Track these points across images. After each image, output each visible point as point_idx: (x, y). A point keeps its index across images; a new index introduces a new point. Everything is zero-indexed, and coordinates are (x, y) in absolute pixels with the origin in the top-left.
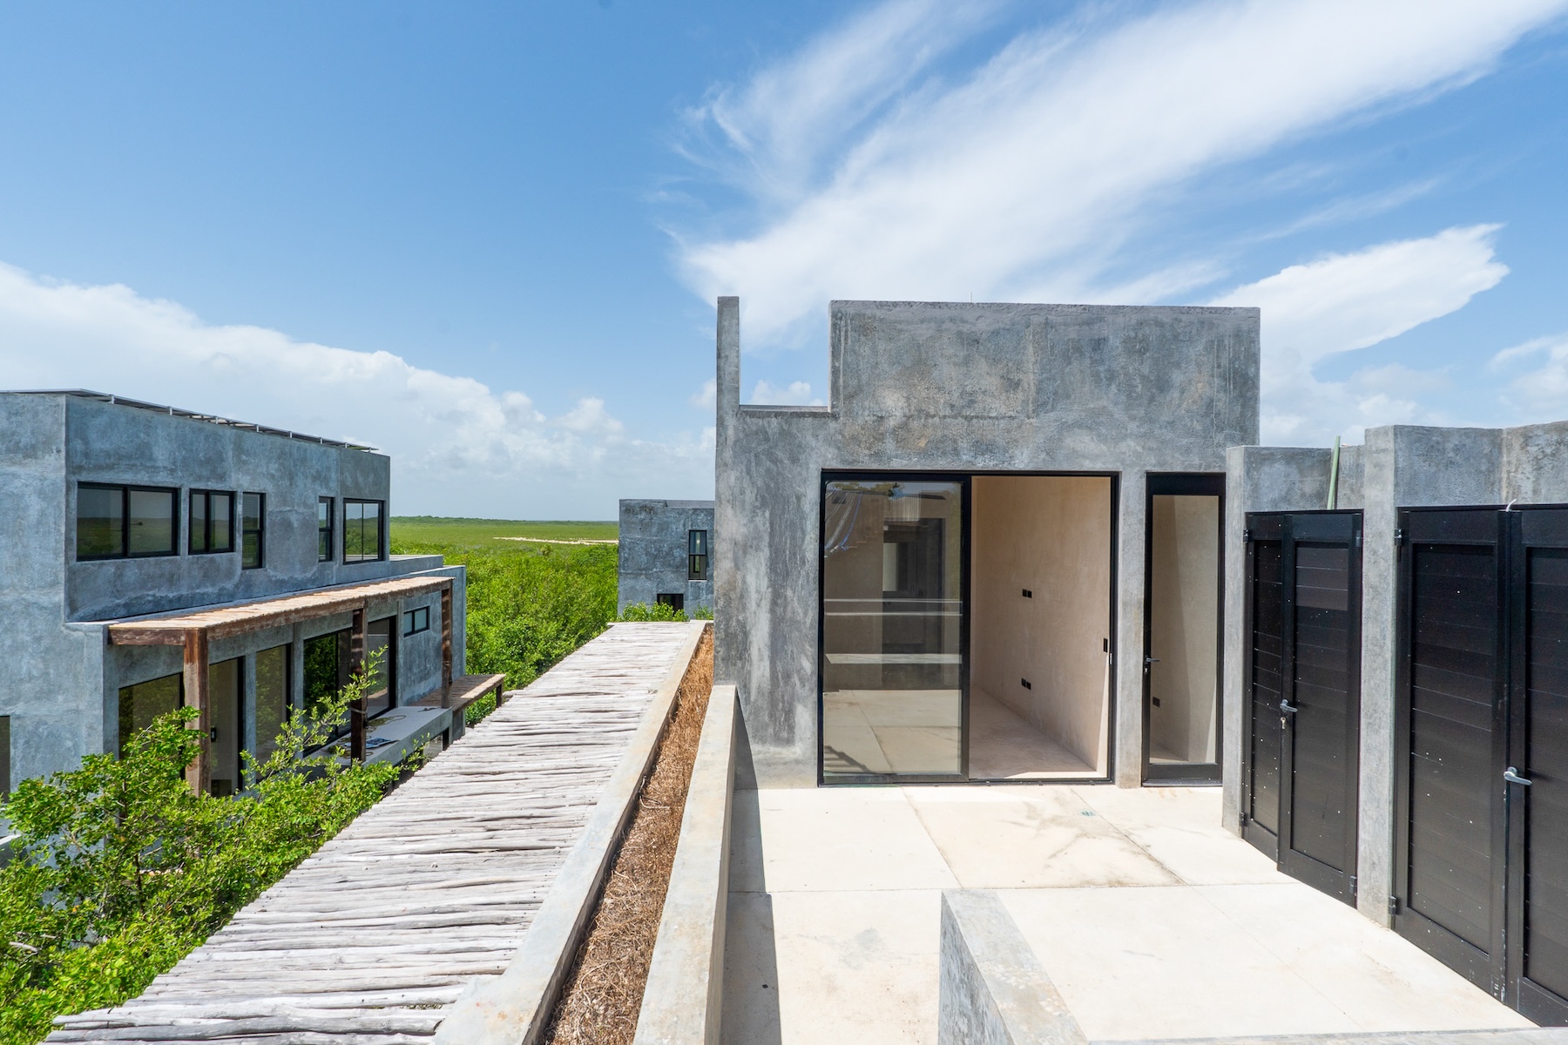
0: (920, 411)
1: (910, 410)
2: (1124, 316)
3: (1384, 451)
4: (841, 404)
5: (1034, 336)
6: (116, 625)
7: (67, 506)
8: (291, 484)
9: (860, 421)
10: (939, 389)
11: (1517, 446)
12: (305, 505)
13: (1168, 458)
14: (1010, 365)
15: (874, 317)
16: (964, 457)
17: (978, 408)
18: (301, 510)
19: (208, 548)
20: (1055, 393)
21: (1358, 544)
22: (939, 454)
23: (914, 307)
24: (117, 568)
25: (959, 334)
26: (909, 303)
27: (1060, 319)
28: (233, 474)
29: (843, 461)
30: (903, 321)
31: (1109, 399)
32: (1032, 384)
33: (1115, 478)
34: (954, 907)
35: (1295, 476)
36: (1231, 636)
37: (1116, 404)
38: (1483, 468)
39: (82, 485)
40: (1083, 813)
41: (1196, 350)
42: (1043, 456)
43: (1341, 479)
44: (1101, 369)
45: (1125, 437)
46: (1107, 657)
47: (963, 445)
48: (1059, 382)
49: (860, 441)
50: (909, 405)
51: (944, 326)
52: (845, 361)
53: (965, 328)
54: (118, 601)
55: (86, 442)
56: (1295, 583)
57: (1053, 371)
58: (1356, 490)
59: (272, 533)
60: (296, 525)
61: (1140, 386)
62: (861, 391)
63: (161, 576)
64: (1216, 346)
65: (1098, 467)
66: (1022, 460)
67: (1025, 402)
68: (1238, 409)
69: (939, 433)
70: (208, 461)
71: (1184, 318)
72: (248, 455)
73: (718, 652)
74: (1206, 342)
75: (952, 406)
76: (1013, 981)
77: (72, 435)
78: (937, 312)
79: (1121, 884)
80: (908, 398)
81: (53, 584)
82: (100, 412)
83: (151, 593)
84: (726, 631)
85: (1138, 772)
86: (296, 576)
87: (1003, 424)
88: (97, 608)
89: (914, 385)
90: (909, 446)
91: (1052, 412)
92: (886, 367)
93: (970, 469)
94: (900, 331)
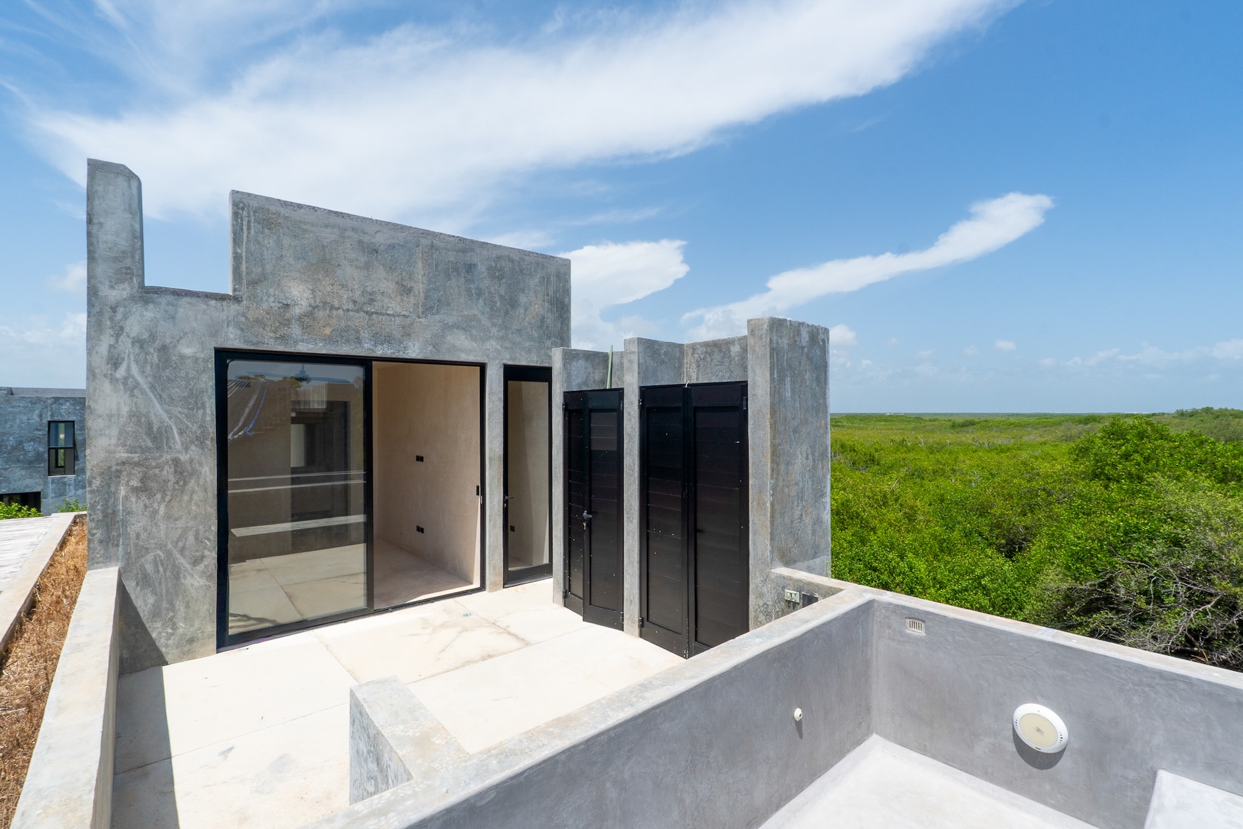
0: (325, 303)
1: (315, 301)
2: (488, 250)
3: (633, 352)
4: (244, 288)
5: (422, 254)
9: (265, 306)
10: (342, 286)
11: (690, 354)
13: (518, 355)
14: (404, 274)
15: (278, 214)
16: (366, 345)
17: (377, 306)
20: (439, 301)
21: (621, 409)
22: (343, 341)
23: (318, 212)
25: (360, 242)
26: (314, 208)
27: (442, 245)
29: (246, 342)
30: (308, 223)
31: (477, 309)
32: (421, 292)
33: (482, 367)
34: (359, 696)
35: (590, 369)
36: (556, 474)
37: (483, 313)
38: (677, 366)
40: (464, 615)
41: (534, 282)
42: (430, 348)
43: (613, 372)
44: (472, 286)
45: (489, 338)
46: (479, 499)
47: (365, 335)
48: (442, 292)
49: (265, 325)
50: (315, 297)
51: (347, 234)
52: (248, 250)
53: (366, 239)
56: (590, 436)
57: (438, 284)
58: (621, 379)
61: (499, 302)
62: (266, 279)
64: (545, 281)
65: (471, 359)
66: (414, 351)
67: (416, 305)
68: (559, 325)
69: (343, 324)
71: (527, 258)
73: (93, 535)
74: (541, 278)
75: (355, 302)
76: (410, 733)
78: (339, 221)
79: (490, 656)
80: (313, 291)
84: (104, 511)
85: (501, 579)
87: (398, 320)
89: (319, 280)
90: (315, 332)
91: (437, 314)
92: (291, 261)
93: (371, 355)
94: (305, 231)
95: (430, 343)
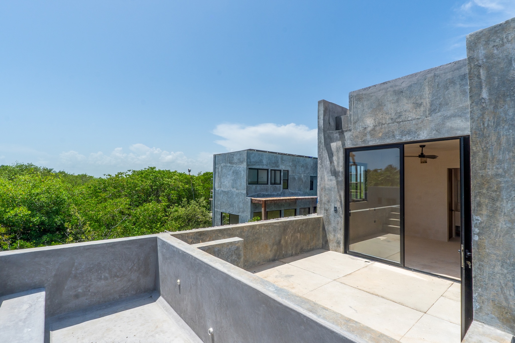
0: (379, 123)
1: (375, 123)
4: (352, 126)
5: (428, 83)
6: (253, 198)
7: (247, 173)
8: (295, 168)
9: (358, 130)
10: (386, 113)
12: (299, 173)
14: (417, 97)
15: (362, 94)
17: (403, 118)
18: (298, 175)
19: (275, 184)
20: (440, 104)
22: (387, 138)
23: (377, 86)
24: (256, 187)
25: (394, 91)
27: (442, 72)
28: (280, 166)
29: (353, 145)
30: (373, 92)
32: (428, 103)
39: (249, 169)
42: (434, 132)
47: (397, 133)
48: (442, 99)
49: (358, 137)
50: (375, 122)
51: (388, 90)
52: (354, 112)
53: (397, 88)
54: (256, 194)
55: (250, 159)
59: (290, 181)
60: (296, 179)
63: (265, 189)
66: (424, 136)
67: (425, 111)
69: (387, 130)
70: (275, 163)
72: (284, 161)
75: (392, 119)
77: (247, 158)
78: (385, 86)
80: (375, 119)
81: (245, 189)
82: (253, 153)
83: (262, 193)
87: (414, 122)
88: (252, 195)
89: (377, 114)
90: (375, 136)
91: (438, 112)
92: (367, 110)
93: (400, 142)
94: (372, 96)
95: (434, 129)
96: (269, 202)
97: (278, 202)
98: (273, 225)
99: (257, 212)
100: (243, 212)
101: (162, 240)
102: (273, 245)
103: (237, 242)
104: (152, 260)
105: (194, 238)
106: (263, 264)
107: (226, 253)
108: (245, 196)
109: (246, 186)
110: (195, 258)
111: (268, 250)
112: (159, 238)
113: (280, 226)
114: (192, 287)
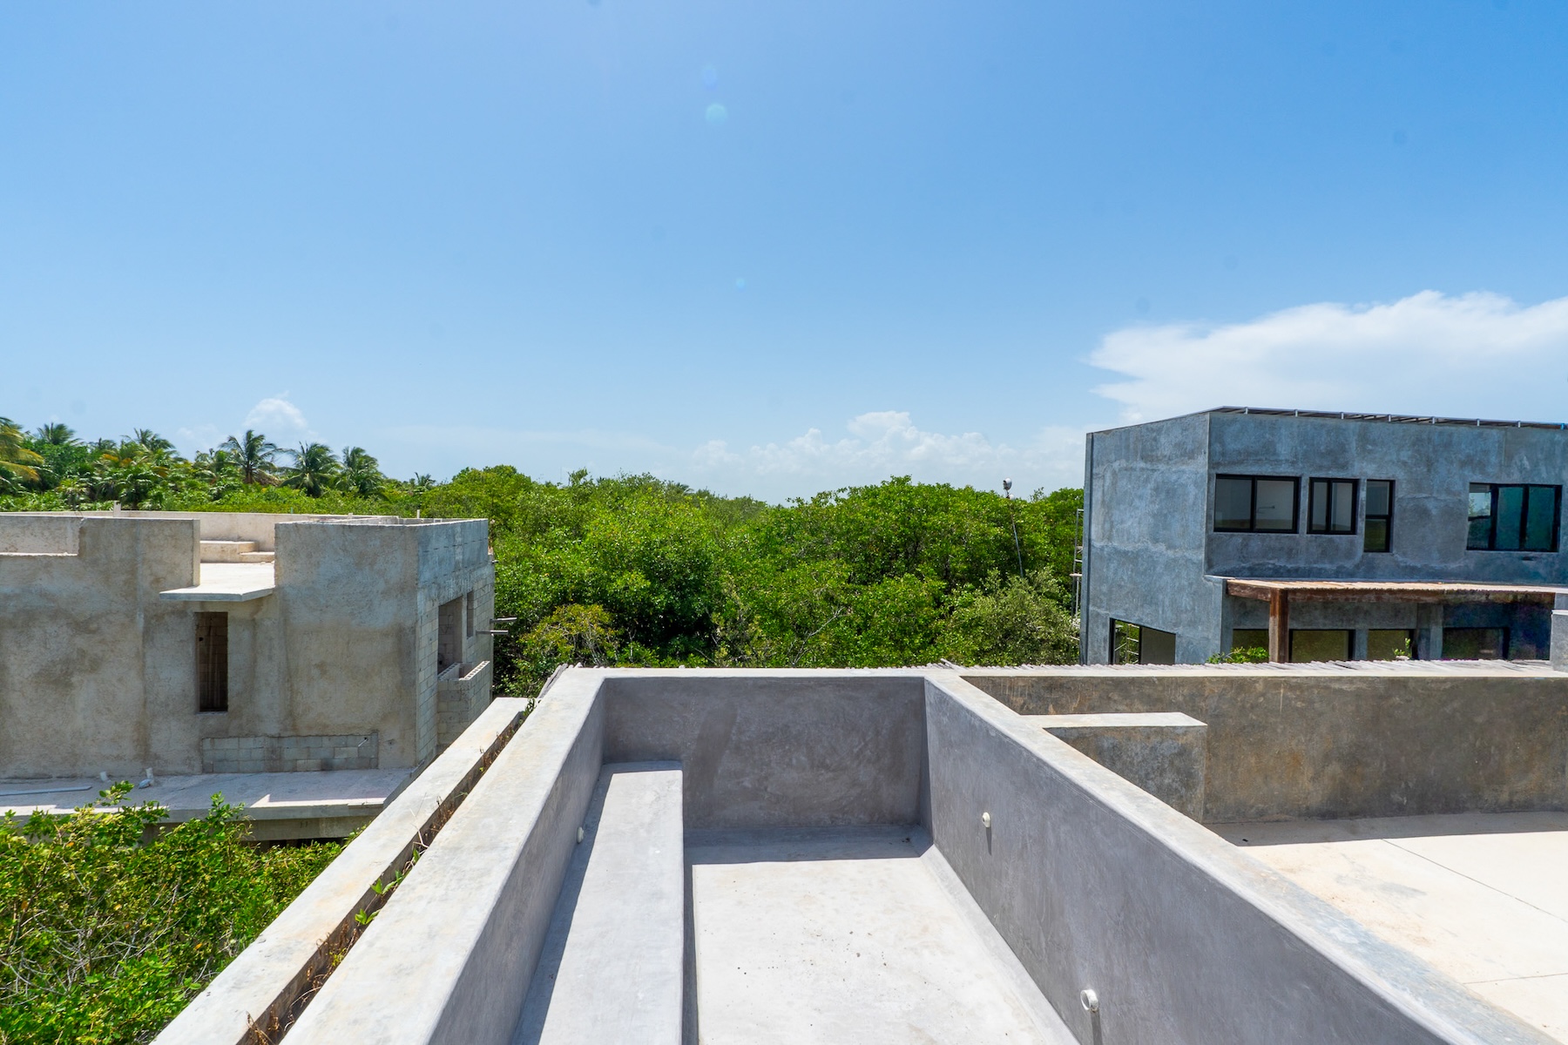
6: (1232, 580)
7: (1208, 492)
8: (1429, 471)
12: (1449, 491)
18: (1443, 497)
19: (1329, 529)
24: (1244, 539)
28: (1356, 464)
39: (1219, 476)
54: (1244, 565)
55: (1223, 444)
59: (1402, 519)
60: (1434, 512)
63: (1281, 549)
70: (1330, 452)
72: (1374, 443)
77: (1213, 441)
81: (1199, 547)
82: (1234, 421)
83: (1271, 562)
86: (1432, 565)
88: (1227, 568)
96: (1299, 596)
97: (1341, 598)
98: (1327, 688)
99: (1246, 627)
100: (1193, 624)
101: (939, 690)
102: (1327, 758)
103: (1180, 731)
104: (910, 738)
105: (1030, 695)
106: (1277, 821)
107: (1140, 759)
108: (1200, 570)
109: (1204, 536)
110: (1039, 759)
111: (1303, 773)
112: (929, 683)
113: (1358, 695)
114: (1029, 845)
